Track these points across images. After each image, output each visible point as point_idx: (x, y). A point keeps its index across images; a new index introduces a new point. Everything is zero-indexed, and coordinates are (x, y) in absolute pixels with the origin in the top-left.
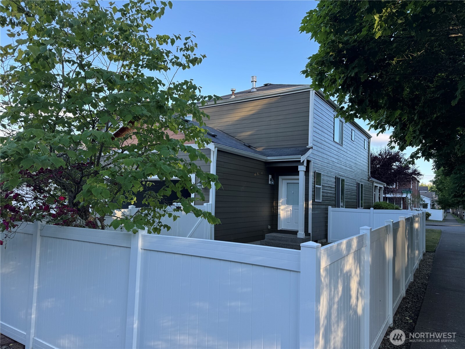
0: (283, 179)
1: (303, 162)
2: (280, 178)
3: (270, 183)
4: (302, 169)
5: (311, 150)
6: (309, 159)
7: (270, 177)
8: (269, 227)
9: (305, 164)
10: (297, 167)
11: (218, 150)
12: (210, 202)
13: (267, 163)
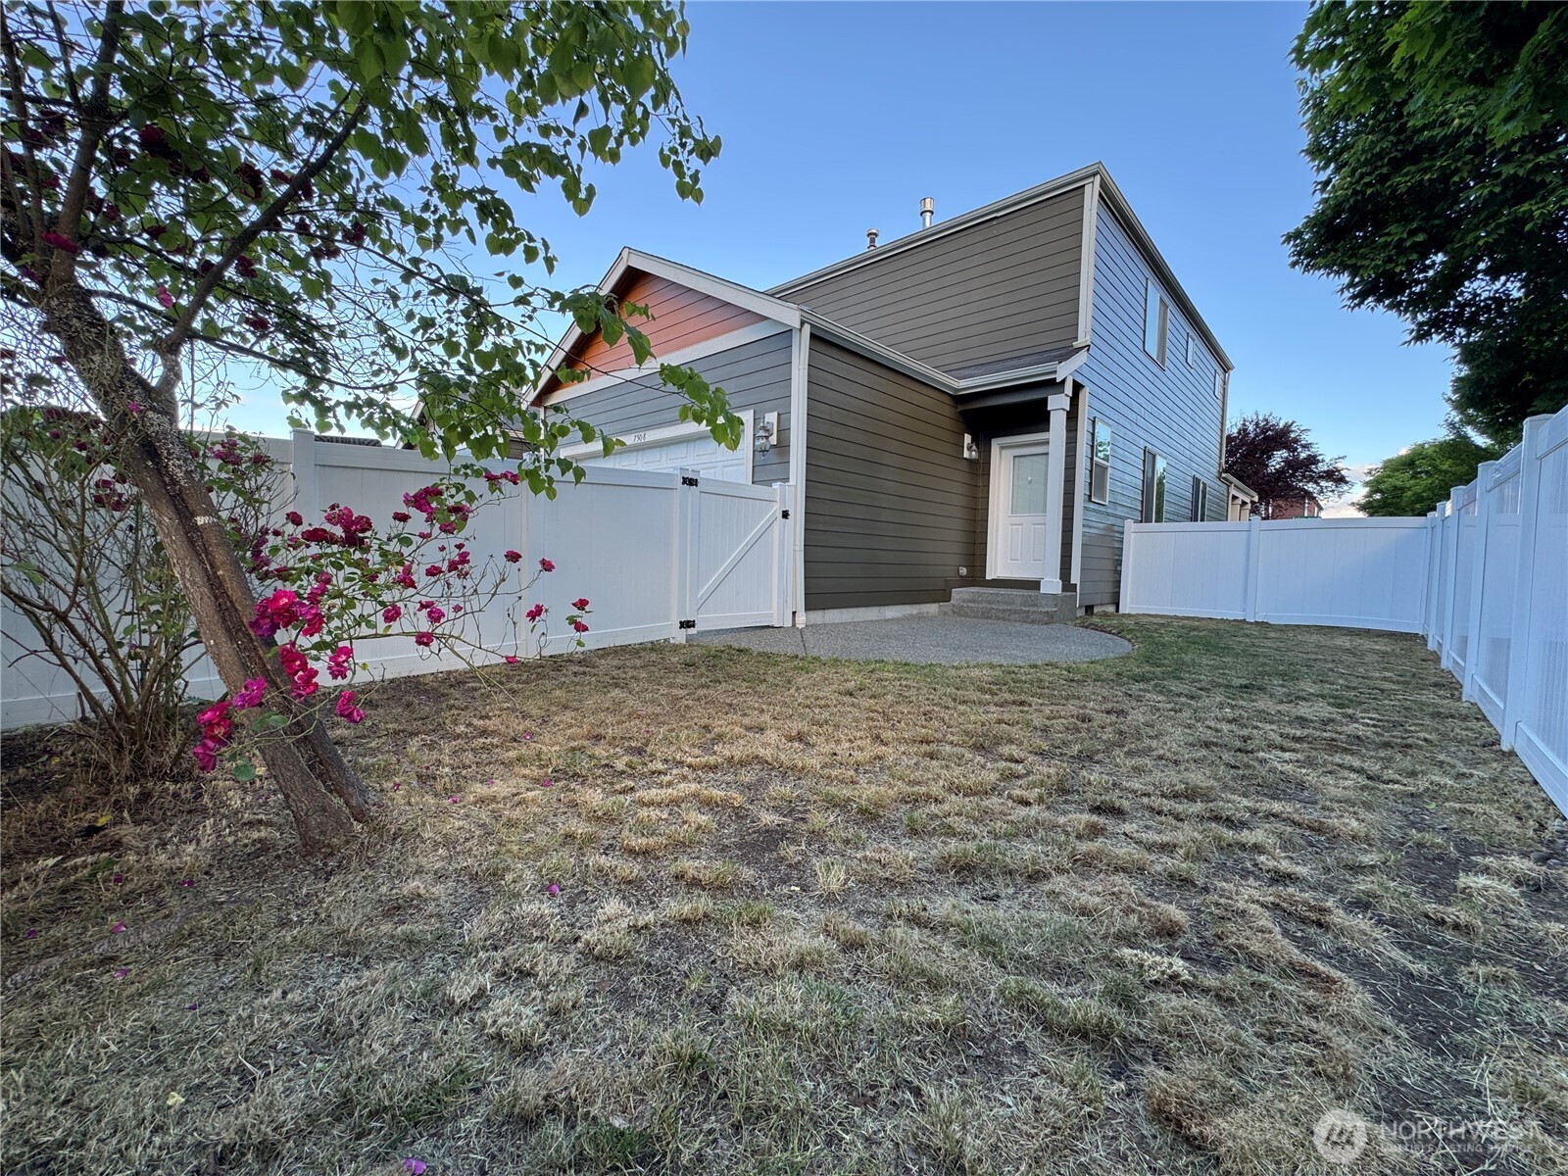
0: (1002, 448)
1: (1063, 381)
2: (996, 444)
3: (966, 454)
4: (1058, 404)
5: (1084, 352)
6: (1080, 380)
7: (968, 438)
8: (964, 571)
9: (1069, 389)
10: (1045, 401)
11: (812, 336)
12: (792, 482)
13: (959, 399)
